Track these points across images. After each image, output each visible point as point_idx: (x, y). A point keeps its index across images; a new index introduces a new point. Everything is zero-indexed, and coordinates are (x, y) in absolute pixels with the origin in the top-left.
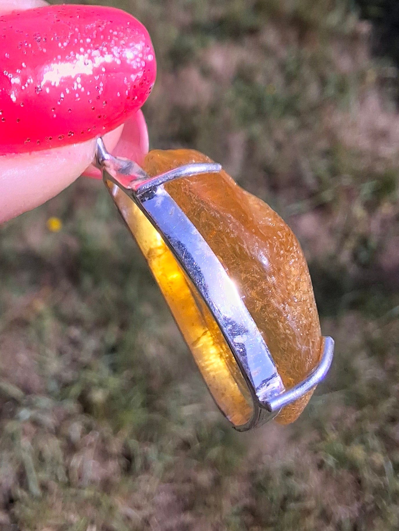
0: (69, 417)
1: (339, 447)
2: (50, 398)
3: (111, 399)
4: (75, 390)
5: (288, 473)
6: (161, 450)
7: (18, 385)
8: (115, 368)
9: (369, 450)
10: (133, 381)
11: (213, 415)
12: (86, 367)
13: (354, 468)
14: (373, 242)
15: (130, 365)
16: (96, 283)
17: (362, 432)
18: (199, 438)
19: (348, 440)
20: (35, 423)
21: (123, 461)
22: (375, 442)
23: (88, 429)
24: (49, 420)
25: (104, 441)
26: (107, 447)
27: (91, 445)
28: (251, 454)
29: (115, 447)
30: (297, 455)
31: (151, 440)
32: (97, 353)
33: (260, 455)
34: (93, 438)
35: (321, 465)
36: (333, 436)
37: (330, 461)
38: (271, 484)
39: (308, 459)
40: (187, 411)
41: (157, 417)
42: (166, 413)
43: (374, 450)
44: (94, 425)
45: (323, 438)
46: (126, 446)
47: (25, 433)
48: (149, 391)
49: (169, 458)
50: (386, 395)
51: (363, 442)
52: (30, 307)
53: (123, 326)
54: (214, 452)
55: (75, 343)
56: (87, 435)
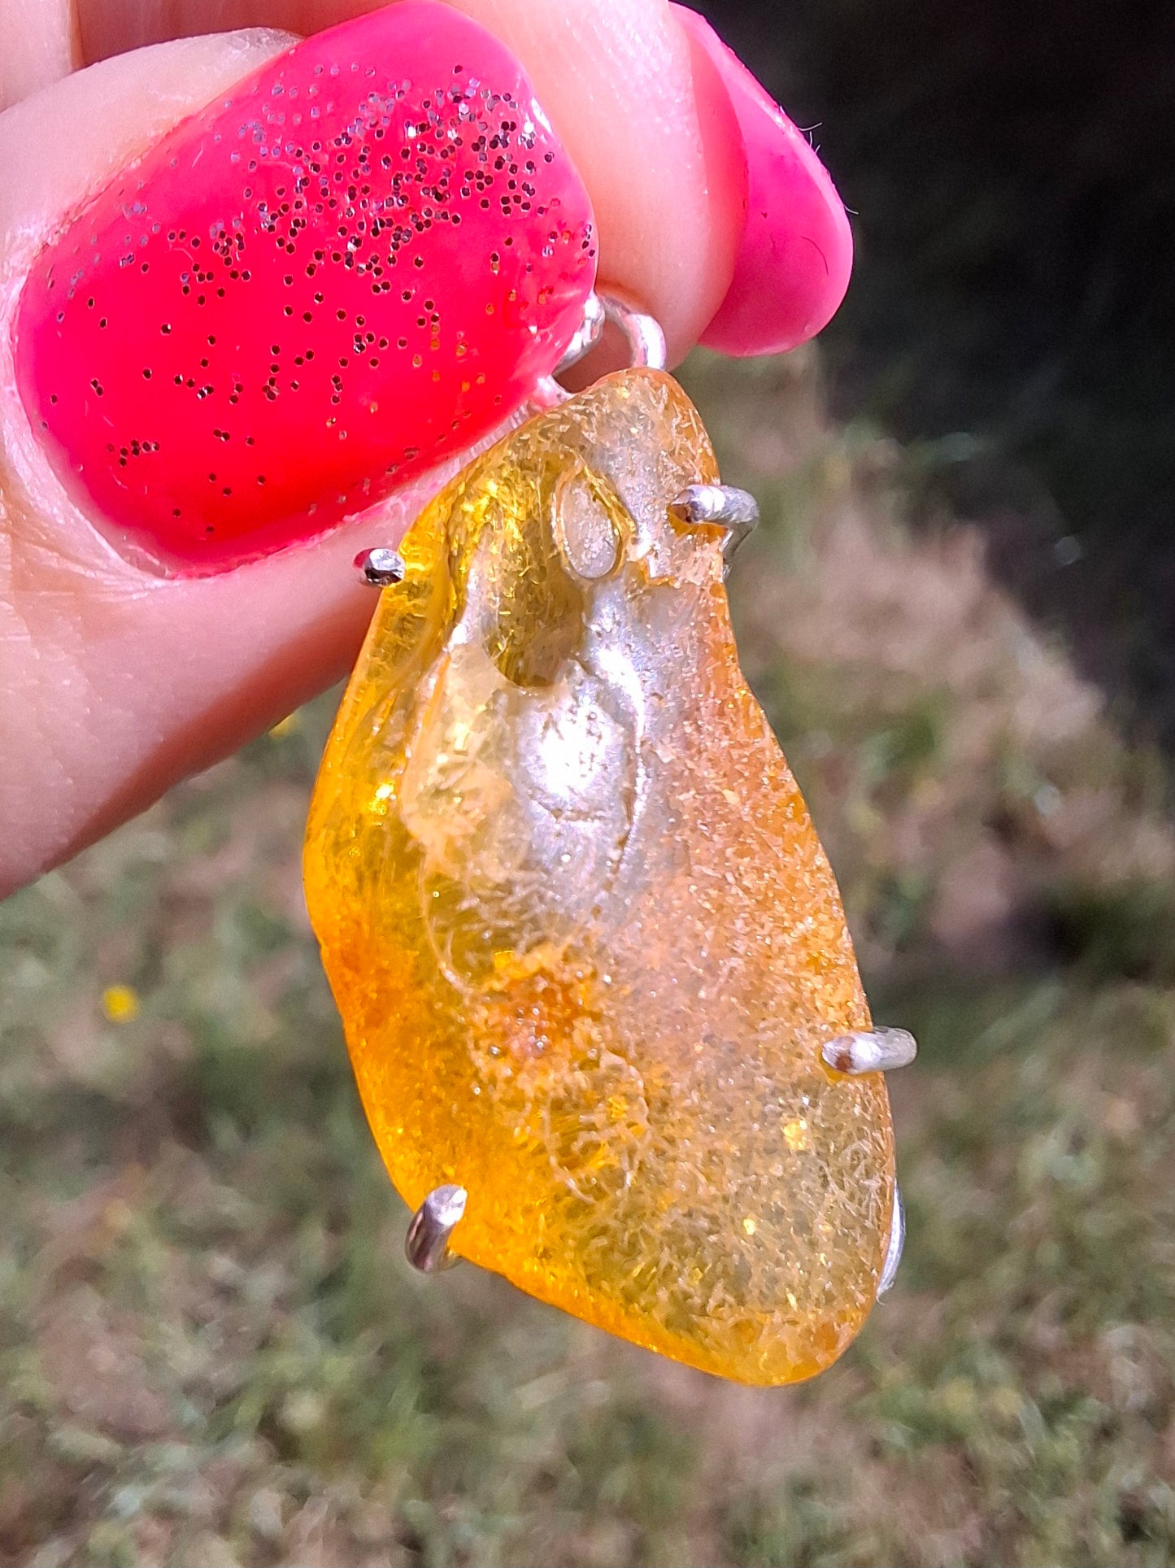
0: (245, 1479)
1: (913, 1397)
2: (189, 1443)
3: (341, 1408)
4: (248, 1411)
5: (803, 1489)
6: (489, 1509)
7: (104, 1428)
8: (336, 1333)
9: (983, 1386)
10: (387, 1353)
11: (599, 1392)
12: (266, 1343)
13: (953, 1438)
14: (911, 883)
15: (372, 1316)
16: (248, 1129)
17: (961, 1347)
18: (575, 1456)
19: (929, 1373)
20: (165, 1513)
21: (402, 1553)
22: (994, 1365)
23: (300, 1496)
24: (198, 1499)
25: (344, 1515)
26: (357, 1531)
27: (312, 1537)
28: (708, 1462)
29: (376, 1524)
30: (818, 1441)
31: (460, 1489)
32: (284, 1303)
33: (729, 1459)
34: (313, 1518)
35: (876, 1451)
36: (894, 1374)
37: (896, 1435)
38: (767, 1524)
39: (846, 1446)
40: (534, 1396)
41: (462, 1427)
42: (481, 1414)
43: (994, 1383)
44: (313, 1483)
45: (871, 1383)
46: (400, 1518)
47: (144, 1544)
48: (430, 1371)
49: (511, 1522)
50: (1001, 1246)
51: (967, 1370)
52: (98, 1223)
53: (337, 1224)
54: (619, 1482)
55: (227, 1292)
56: (301, 1512)
